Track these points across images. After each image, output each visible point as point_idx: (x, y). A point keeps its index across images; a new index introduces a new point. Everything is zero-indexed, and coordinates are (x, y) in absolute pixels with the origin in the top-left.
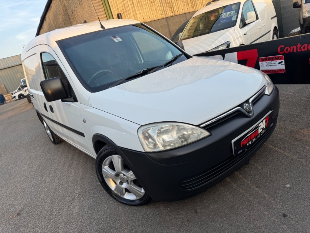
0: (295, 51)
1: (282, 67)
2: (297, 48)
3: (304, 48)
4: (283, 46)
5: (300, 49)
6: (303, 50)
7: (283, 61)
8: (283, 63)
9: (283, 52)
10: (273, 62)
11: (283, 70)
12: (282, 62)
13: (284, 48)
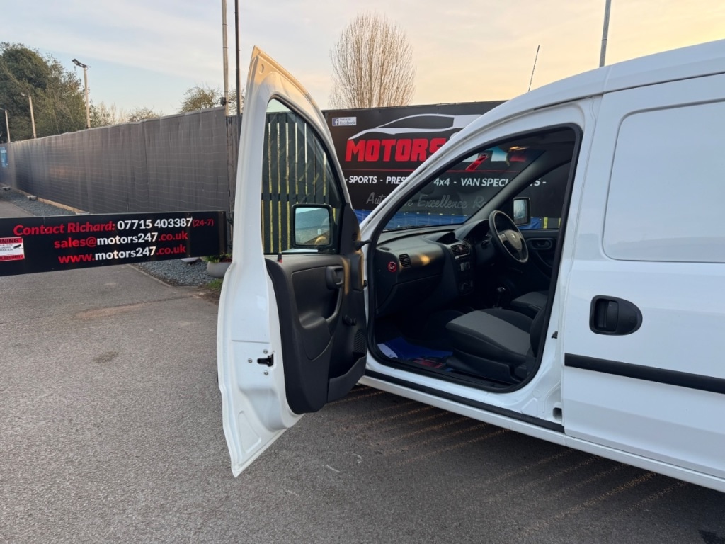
0: (37, 233)
1: (20, 251)
2: (40, 230)
3: (49, 230)
4: (22, 227)
5: (44, 231)
6: (47, 233)
7: (22, 244)
8: (22, 246)
9: (21, 234)
10: (5, 245)
11: (22, 256)
12: (20, 246)
13: (24, 228)
